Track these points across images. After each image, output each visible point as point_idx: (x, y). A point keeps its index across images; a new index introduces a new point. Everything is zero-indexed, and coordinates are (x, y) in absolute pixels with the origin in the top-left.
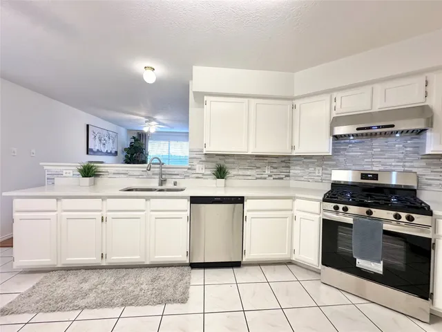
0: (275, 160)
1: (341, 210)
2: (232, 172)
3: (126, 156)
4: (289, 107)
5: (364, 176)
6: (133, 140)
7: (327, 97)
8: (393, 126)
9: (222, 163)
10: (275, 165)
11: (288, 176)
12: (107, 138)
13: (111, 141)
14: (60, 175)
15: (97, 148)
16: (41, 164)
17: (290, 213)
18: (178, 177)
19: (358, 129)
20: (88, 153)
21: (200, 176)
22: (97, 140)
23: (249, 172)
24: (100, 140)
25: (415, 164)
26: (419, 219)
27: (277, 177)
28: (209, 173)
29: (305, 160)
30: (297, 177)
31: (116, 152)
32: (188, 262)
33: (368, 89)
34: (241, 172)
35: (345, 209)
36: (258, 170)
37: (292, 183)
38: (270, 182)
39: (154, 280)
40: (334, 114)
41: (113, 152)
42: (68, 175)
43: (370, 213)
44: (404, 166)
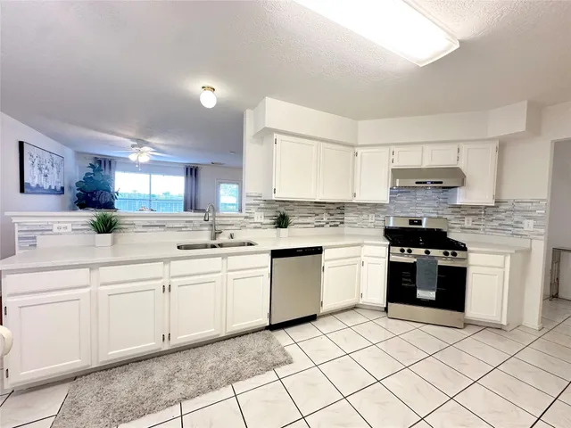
0: (331, 206)
1: (406, 252)
2: (292, 220)
3: (78, 195)
4: (352, 154)
5: (412, 222)
6: (91, 170)
7: (386, 150)
8: (441, 183)
9: (282, 210)
10: (331, 212)
11: (342, 223)
12: (49, 166)
13: (55, 169)
14: (45, 231)
15: (36, 182)
16: (7, 214)
17: (358, 259)
18: (233, 227)
19: (417, 183)
20: (22, 190)
21: (259, 225)
22: (36, 167)
23: (308, 220)
24: (40, 169)
25: (445, 211)
26: (460, 254)
27: (332, 224)
28: (269, 221)
29: (359, 207)
30: (352, 224)
31: (63, 189)
32: (268, 324)
33: (419, 148)
34: (300, 220)
35: (410, 251)
36: (317, 217)
37: (346, 229)
38: (327, 229)
39: (241, 352)
40: (393, 166)
41: (59, 189)
42: (62, 231)
43: (427, 252)
44: (437, 213)
